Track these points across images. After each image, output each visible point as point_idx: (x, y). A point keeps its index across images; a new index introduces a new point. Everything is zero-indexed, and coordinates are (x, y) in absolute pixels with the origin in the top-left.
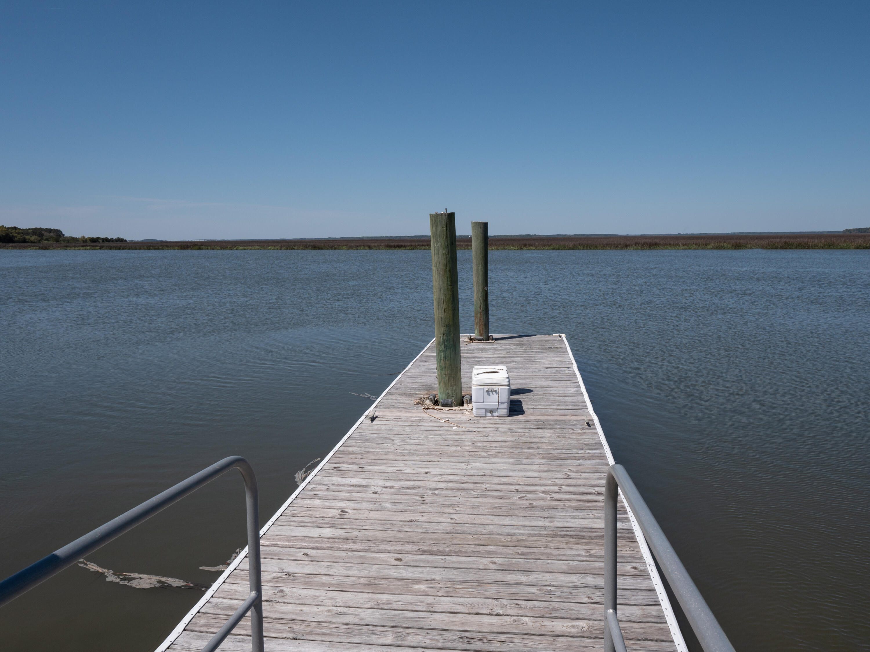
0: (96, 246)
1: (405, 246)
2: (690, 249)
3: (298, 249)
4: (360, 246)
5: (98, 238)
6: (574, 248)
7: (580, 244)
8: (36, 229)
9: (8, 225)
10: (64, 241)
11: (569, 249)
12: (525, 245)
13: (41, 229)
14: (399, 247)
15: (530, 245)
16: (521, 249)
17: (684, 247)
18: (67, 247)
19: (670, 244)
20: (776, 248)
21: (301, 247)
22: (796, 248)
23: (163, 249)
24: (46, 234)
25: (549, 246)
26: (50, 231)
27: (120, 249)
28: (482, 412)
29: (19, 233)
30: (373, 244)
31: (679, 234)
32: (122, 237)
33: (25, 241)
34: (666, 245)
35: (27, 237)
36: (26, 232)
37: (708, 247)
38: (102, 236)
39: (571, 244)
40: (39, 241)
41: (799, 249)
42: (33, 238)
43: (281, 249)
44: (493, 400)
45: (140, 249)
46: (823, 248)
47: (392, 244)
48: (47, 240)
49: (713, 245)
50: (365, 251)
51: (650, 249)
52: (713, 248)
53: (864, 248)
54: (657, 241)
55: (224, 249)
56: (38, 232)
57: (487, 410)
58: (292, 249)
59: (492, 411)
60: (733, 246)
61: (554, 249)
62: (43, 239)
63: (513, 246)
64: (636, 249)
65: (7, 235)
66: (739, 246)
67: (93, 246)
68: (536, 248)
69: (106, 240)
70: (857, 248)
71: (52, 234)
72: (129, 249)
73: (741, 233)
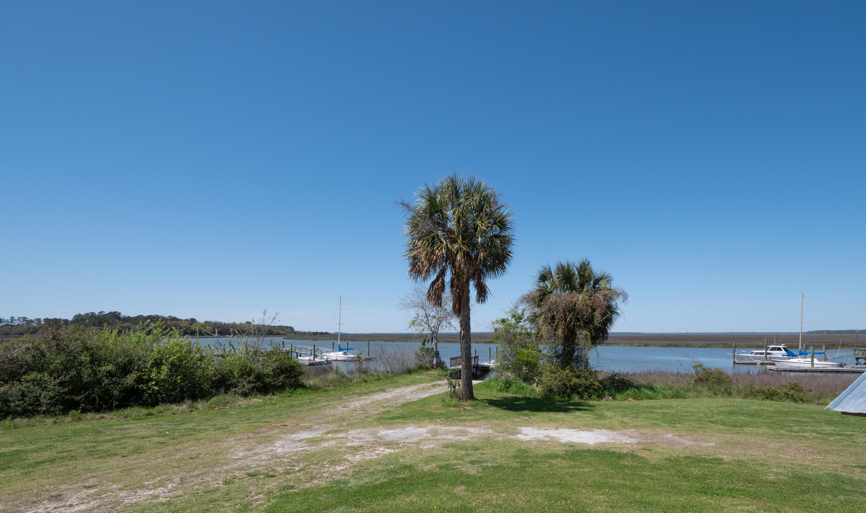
5: (317, 332)
20: (664, 346)
24: (285, 329)
26: (287, 327)
31: (687, 333)
38: (319, 331)
46: (685, 347)
52: (636, 346)
56: (282, 328)
71: (288, 329)
73: (732, 333)
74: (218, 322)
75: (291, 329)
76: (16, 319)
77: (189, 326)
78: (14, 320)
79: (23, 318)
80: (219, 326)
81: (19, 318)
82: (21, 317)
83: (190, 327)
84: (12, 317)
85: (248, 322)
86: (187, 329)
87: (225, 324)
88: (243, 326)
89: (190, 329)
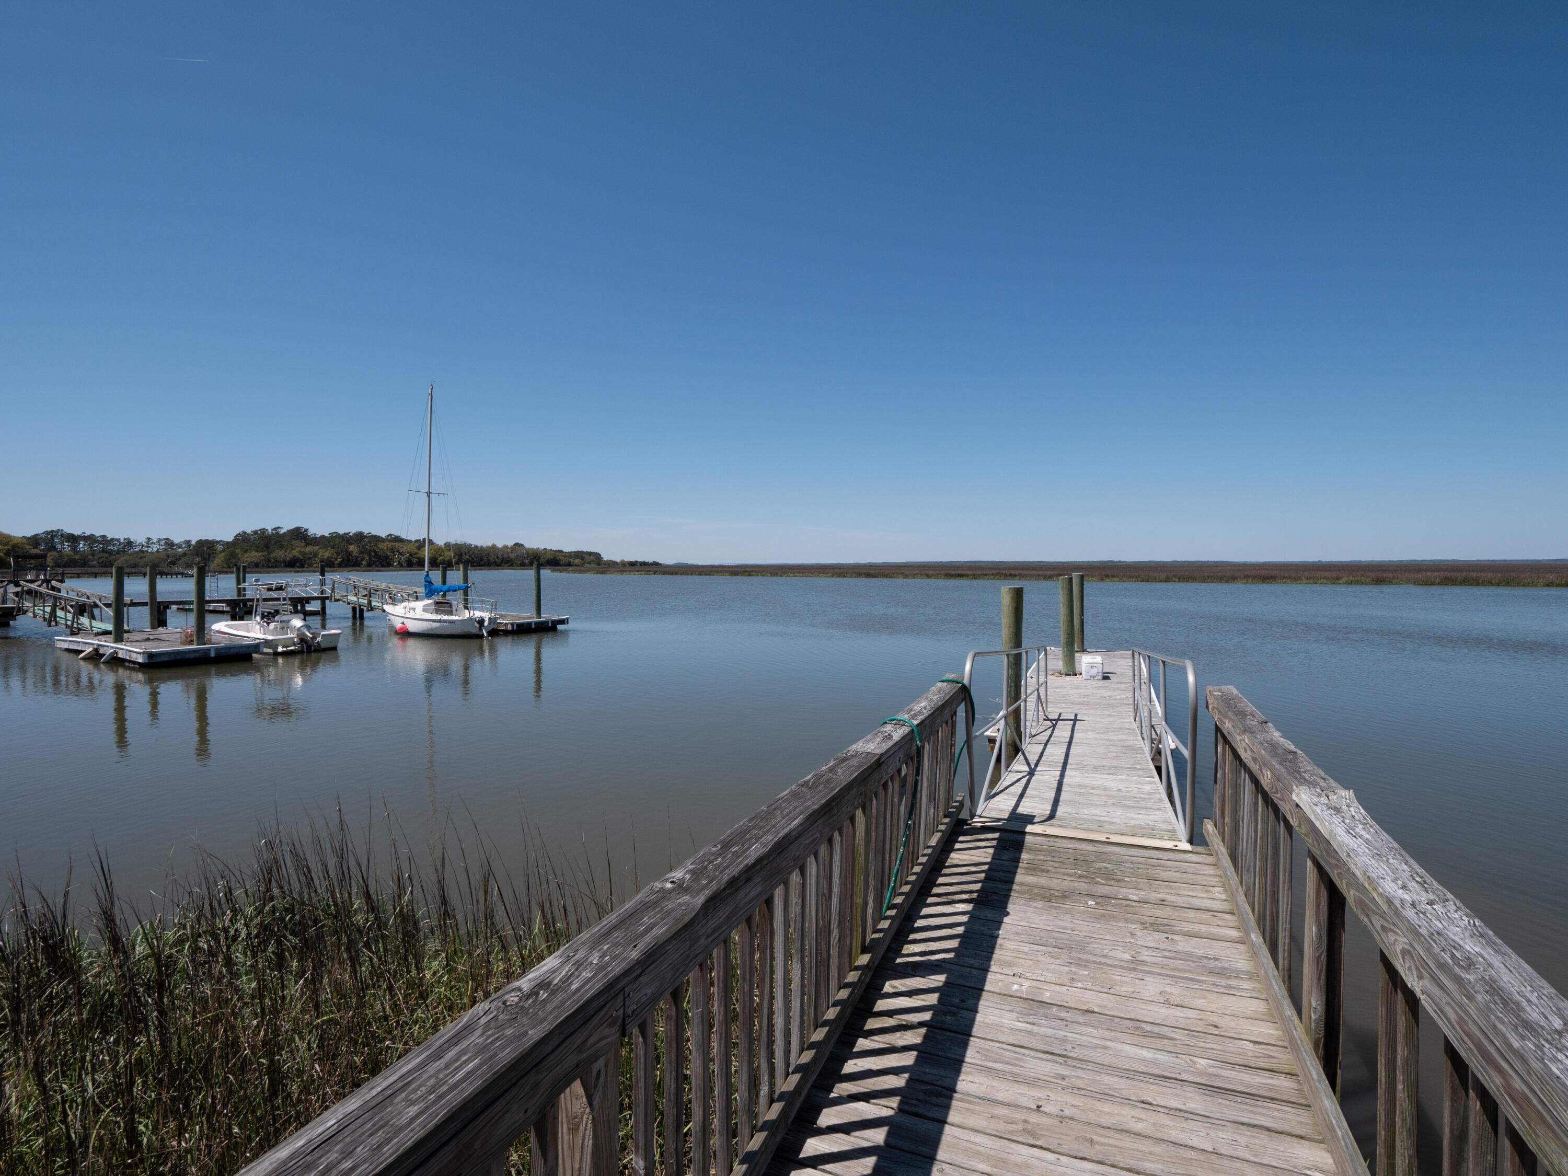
0: (650, 571)
1: (967, 576)
2: (1316, 583)
3: (851, 577)
4: (918, 574)
5: (636, 562)
6: (1167, 580)
7: (1175, 576)
8: (578, 552)
9: (555, 549)
10: (605, 564)
11: (1161, 581)
12: (1107, 576)
13: (582, 552)
14: (961, 576)
15: (1113, 576)
16: (1102, 580)
17: (1308, 581)
18: (623, 571)
19: (1290, 578)
21: (854, 575)
22: (1461, 584)
23: (713, 575)
24: (586, 557)
25: (1136, 577)
26: (590, 554)
27: (672, 574)
28: (1089, 677)
29: (565, 557)
30: (930, 572)
31: (1319, 561)
32: (657, 561)
33: (570, 565)
34: (1284, 578)
35: (572, 560)
36: (570, 555)
37: (1340, 581)
38: (640, 560)
39: (1163, 576)
40: (582, 565)
41: (1465, 585)
42: (577, 561)
43: (833, 577)
44: (1094, 672)
45: (692, 575)
47: (953, 572)
48: (589, 563)
49: (1346, 579)
50: (923, 580)
51: (1264, 582)
53: (1557, 586)
54: (1274, 573)
55: (774, 575)
56: (579, 555)
57: (1091, 676)
58: (845, 576)
59: (1094, 677)
60: (1373, 581)
61: (1143, 581)
62: (585, 562)
63: (1092, 576)
64: (1246, 583)
65: (555, 558)
66: (1381, 581)
67: (648, 571)
68: (1121, 580)
69: (644, 564)
70: (1548, 585)
71: (592, 557)
72: (681, 574)
74: (465, 544)
75: (597, 556)
76: (155, 541)
77: (416, 551)
78: (153, 543)
79: (164, 539)
80: (466, 550)
81: (159, 540)
82: (162, 538)
83: (417, 553)
84: (149, 539)
85: (517, 544)
86: (411, 555)
87: (476, 547)
88: (509, 551)
89: (417, 556)
